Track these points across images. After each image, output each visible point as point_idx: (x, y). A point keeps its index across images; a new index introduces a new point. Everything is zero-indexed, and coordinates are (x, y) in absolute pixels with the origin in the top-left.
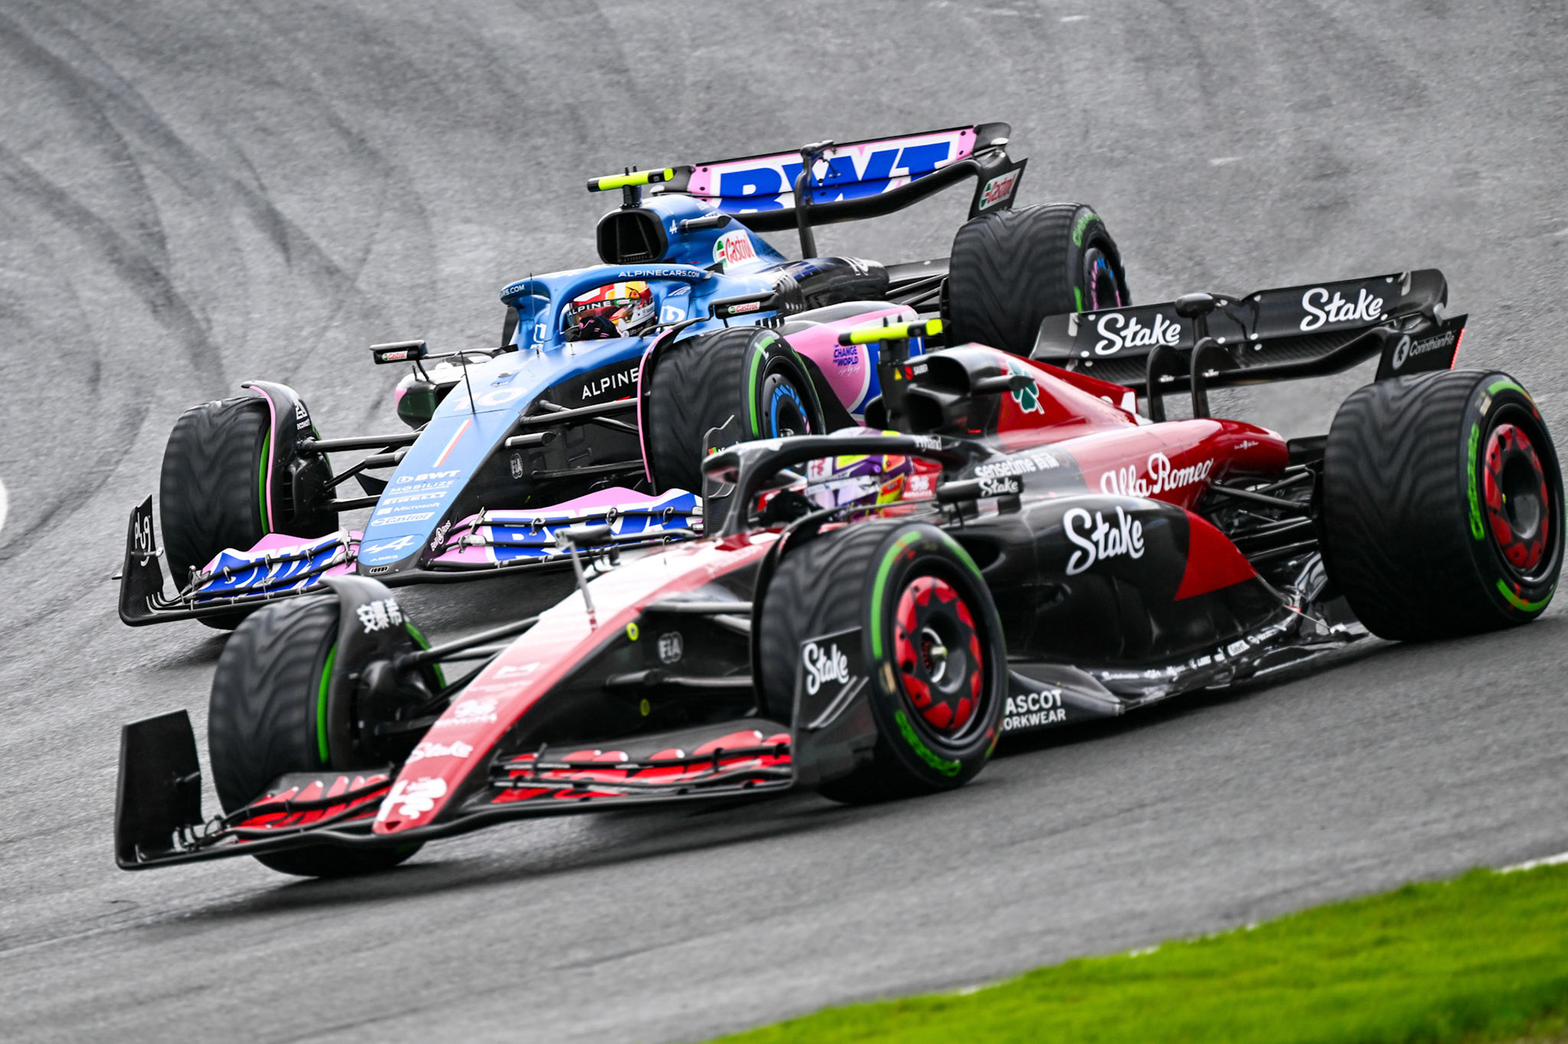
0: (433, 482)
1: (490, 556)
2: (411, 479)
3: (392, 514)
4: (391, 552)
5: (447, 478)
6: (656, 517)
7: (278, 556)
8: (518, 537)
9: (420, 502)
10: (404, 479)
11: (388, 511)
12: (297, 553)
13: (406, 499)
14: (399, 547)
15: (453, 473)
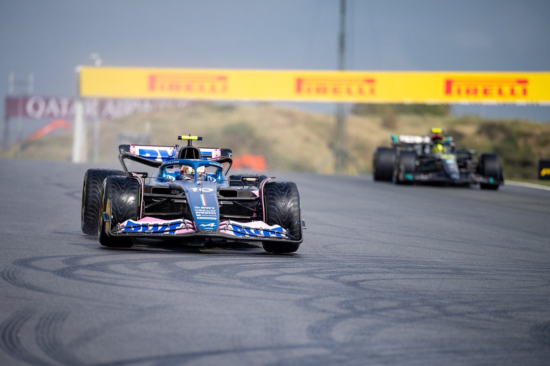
0: (209, 209)
1: (232, 233)
2: (199, 208)
3: (201, 216)
4: (209, 227)
5: (211, 209)
6: (273, 232)
7: (152, 224)
8: (239, 230)
9: (208, 214)
10: (197, 207)
11: (200, 215)
12: (162, 224)
13: (204, 213)
14: (212, 226)
15: (213, 208)
